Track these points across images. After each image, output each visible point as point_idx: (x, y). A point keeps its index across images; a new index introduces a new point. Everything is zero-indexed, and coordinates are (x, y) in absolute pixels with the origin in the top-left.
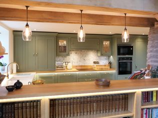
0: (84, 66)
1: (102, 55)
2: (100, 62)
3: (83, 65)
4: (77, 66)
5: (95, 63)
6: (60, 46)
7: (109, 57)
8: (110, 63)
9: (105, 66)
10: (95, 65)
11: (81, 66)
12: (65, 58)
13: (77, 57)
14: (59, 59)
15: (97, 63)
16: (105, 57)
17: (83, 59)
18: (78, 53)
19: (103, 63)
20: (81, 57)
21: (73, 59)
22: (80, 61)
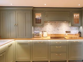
0: (58, 35)
1: (72, 25)
2: (71, 32)
3: (57, 33)
4: (51, 35)
5: (67, 32)
7: (79, 27)
8: (80, 33)
9: (76, 35)
10: (67, 34)
12: (42, 28)
13: (52, 27)
14: (37, 29)
15: (69, 32)
16: (76, 28)
17: (57, 29)
18: (53, 24)
19: (74, 32)
20: (55, 28)
21: (49, 29)
22: (54, 31)
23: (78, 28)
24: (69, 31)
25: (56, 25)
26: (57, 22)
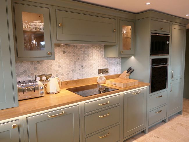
1: (120, 55)
2: (109, 71)
5: (101, 71)
6: (25, 32)
11: (76, 81)
12: (39, 67)
13: (67, 61)
17: (79, 65)
18: (70, 53)
19: (114, 70)
20: (75, 62)
21: (59, 67)
22: (73, 70)
23: (121, 61)
24: (105, 70)
25: (77, 54)
26: (79, 46)
